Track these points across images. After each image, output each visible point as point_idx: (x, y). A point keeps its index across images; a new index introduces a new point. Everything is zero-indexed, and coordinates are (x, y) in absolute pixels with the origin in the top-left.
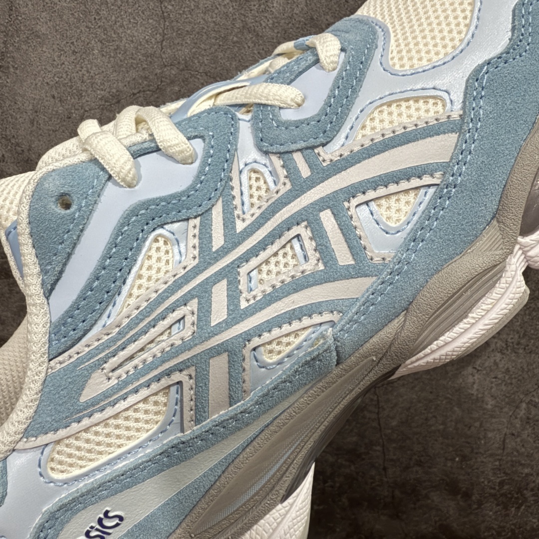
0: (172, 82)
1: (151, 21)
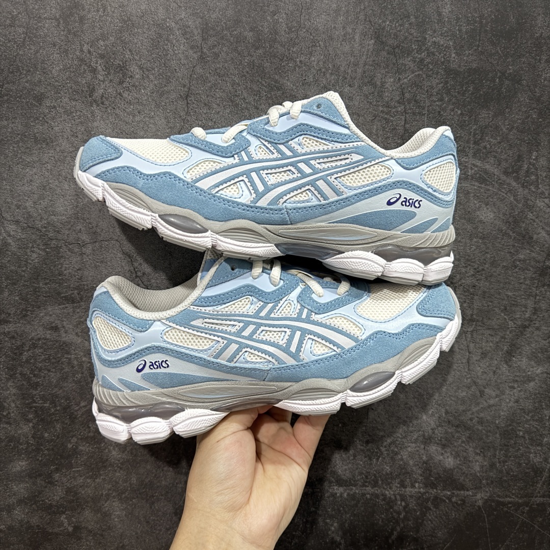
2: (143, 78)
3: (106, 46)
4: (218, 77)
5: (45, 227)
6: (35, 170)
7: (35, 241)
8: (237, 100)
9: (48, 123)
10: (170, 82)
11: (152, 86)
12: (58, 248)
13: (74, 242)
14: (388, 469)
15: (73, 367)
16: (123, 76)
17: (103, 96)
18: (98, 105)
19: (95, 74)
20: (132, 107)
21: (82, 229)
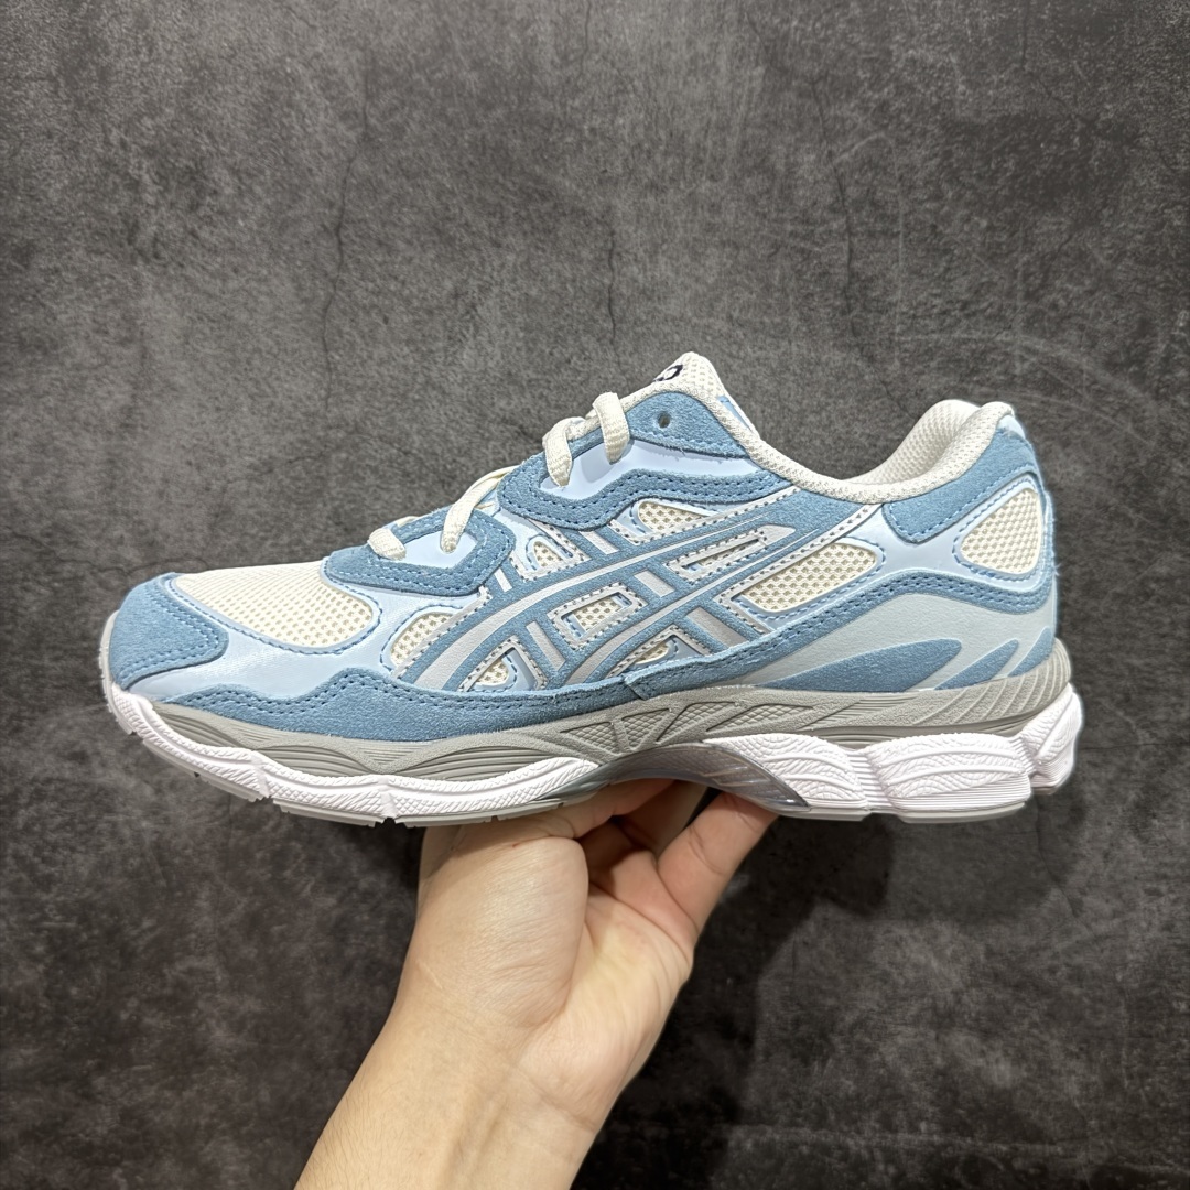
2: (240, 194)
3: (158, 128)
4: (404, 180)
5: (49, 535)
6: (22, 411)
7: (28, 566)
8: (452, 229)
9: (44, 306)
10: (300, 198)
11: (259, 210)
12: (76, 579)
13: (109, 564)
14: (849, 1086)
15: (122, 842)
16: (198, 193)
17: (156, 240)
18: (147, 261)
19: (137, 192)
20: (219, 259)
21: (126, 535)
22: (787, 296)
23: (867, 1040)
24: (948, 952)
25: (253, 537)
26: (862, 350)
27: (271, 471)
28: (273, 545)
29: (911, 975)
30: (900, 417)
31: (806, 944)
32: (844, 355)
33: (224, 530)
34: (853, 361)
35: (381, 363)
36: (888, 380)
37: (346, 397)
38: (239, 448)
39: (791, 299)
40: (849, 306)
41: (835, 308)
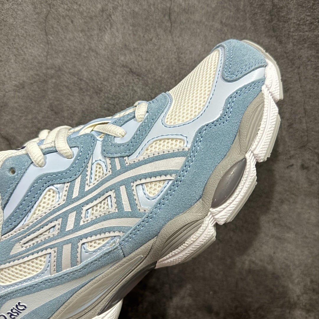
0: (52, 77)
1: (41, 45)
22: (246, 14)
23: (263, 313)
24: (296, 281)
25: (17, 116)
26: (277, 38)
27: (23, 88)
28: (25, 119)
29: (281, 289)
30: (291, 67)
31: (241, 279)
32: (269, 40)
33: (5, 113)
34: (273, 43)
35: (70, 40)
36: (287, 52)
37: (55, 55)
38: (10, 78)
39: (248, 15)
40: (272, 19)
41: (266, 20)
